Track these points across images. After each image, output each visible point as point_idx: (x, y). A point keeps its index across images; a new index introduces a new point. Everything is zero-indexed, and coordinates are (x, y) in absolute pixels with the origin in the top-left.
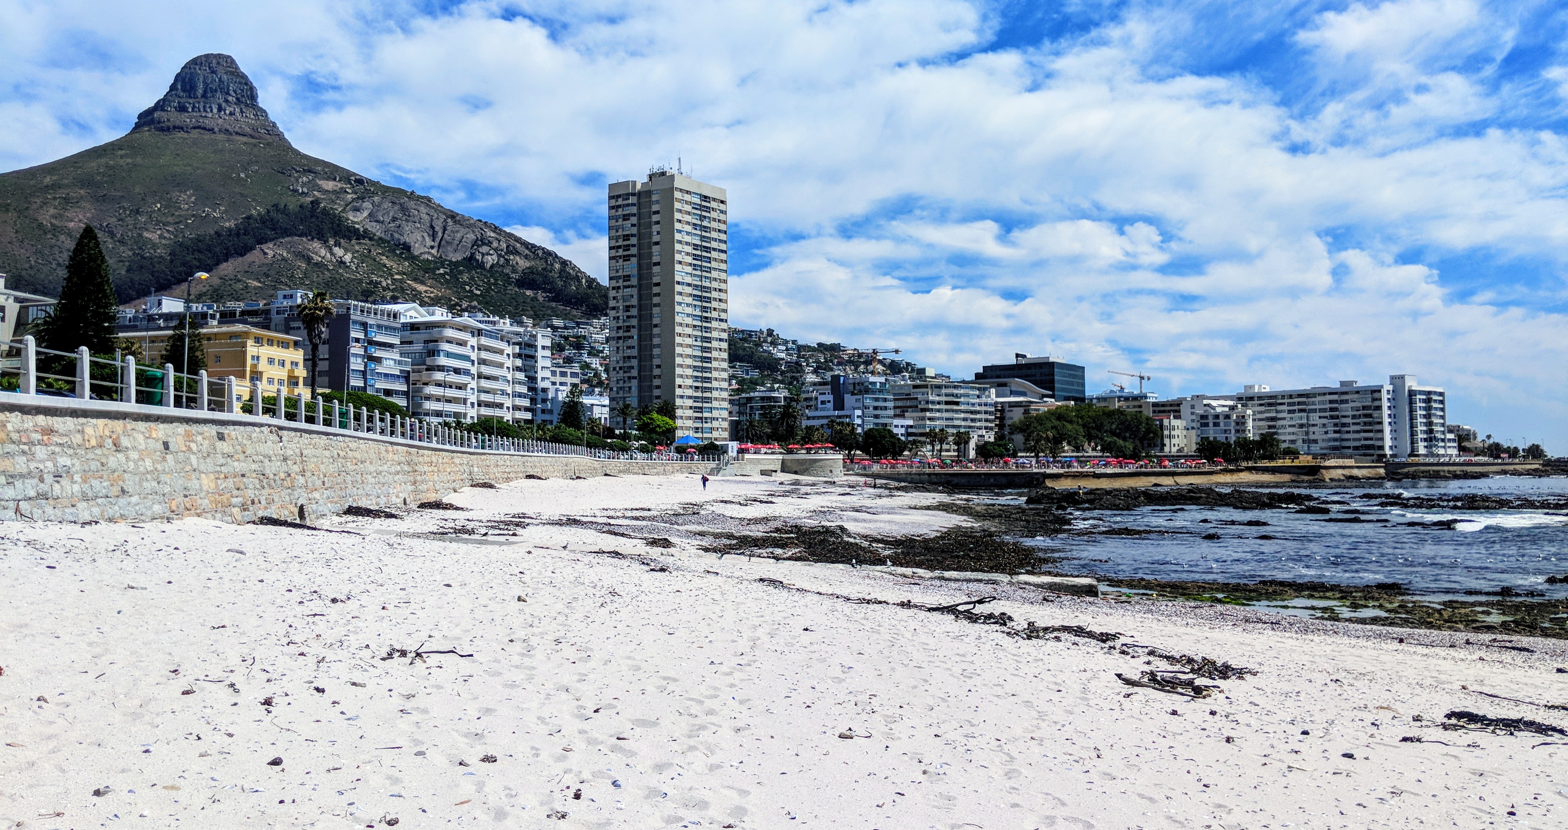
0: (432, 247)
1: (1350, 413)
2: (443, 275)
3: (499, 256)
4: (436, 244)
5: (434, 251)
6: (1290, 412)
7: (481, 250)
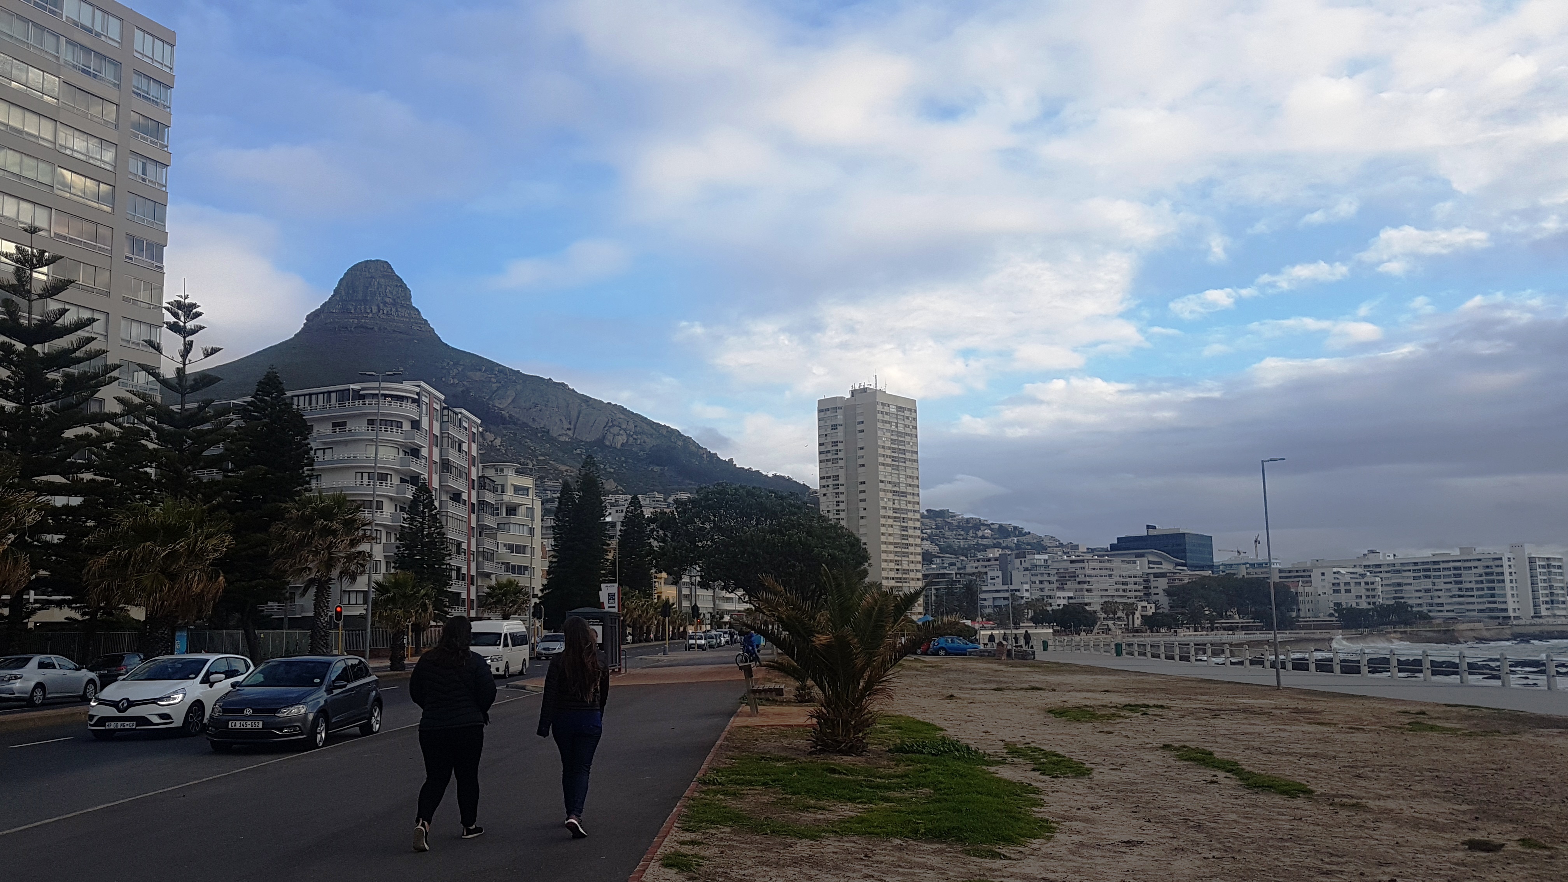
0: (569, 429)
1: (1474, 579)
2: (580, 455)
3: (629, 435)
4: (572, 427)
5: (570, 433)
6: (1415, 578)
7: (612, 430)
